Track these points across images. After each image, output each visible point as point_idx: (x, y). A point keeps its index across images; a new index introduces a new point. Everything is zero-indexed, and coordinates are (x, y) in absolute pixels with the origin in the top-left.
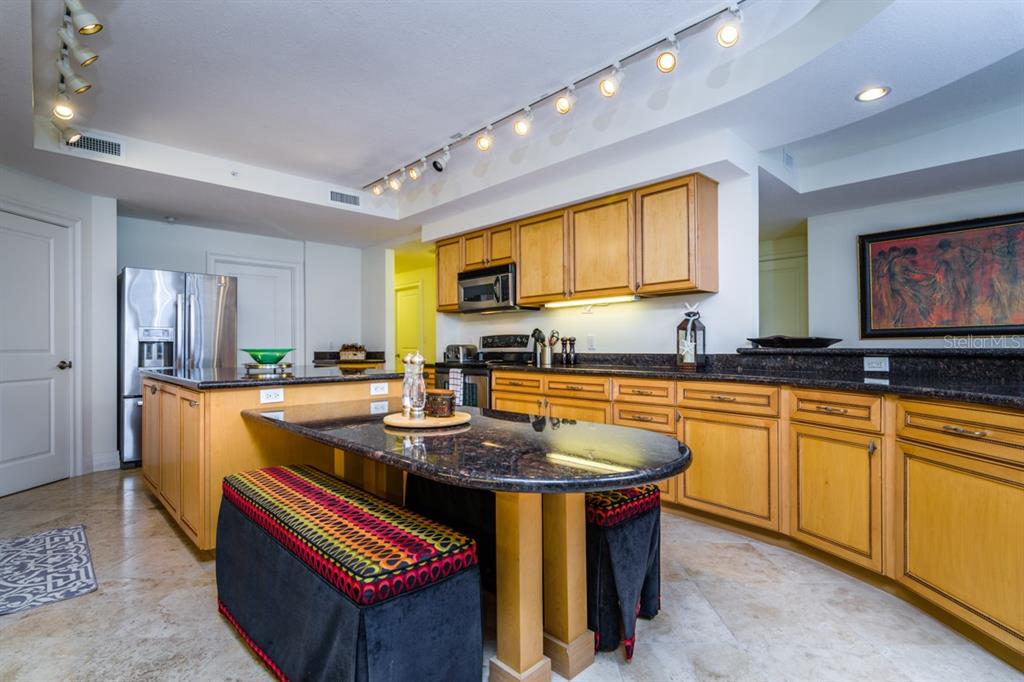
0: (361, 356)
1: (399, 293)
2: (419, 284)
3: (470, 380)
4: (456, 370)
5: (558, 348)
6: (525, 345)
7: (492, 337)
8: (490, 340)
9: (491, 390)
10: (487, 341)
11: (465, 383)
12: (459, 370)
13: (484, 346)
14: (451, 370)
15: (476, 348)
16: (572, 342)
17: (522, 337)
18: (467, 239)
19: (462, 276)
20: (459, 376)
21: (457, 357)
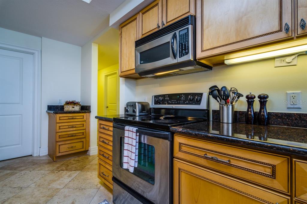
0: (77, 108)
1: (108, 77)
2: (117, 71)
3: (145, 140)
4: (131, 128)
5: (241, 105)
6: (198, 102)
7: (164, 96)
8: (161, 98)
9: (172, 157)
10: (159, 99)
11: (140, 143)
12: (135, 129)
13: (156, 103)
14: (127, 128)
15: (149, 104)
16: (263, 99)
17: (194, 95)
18: (143, 14)
19: (138, 43)
20: (134, 135)
21: (134, 111)
